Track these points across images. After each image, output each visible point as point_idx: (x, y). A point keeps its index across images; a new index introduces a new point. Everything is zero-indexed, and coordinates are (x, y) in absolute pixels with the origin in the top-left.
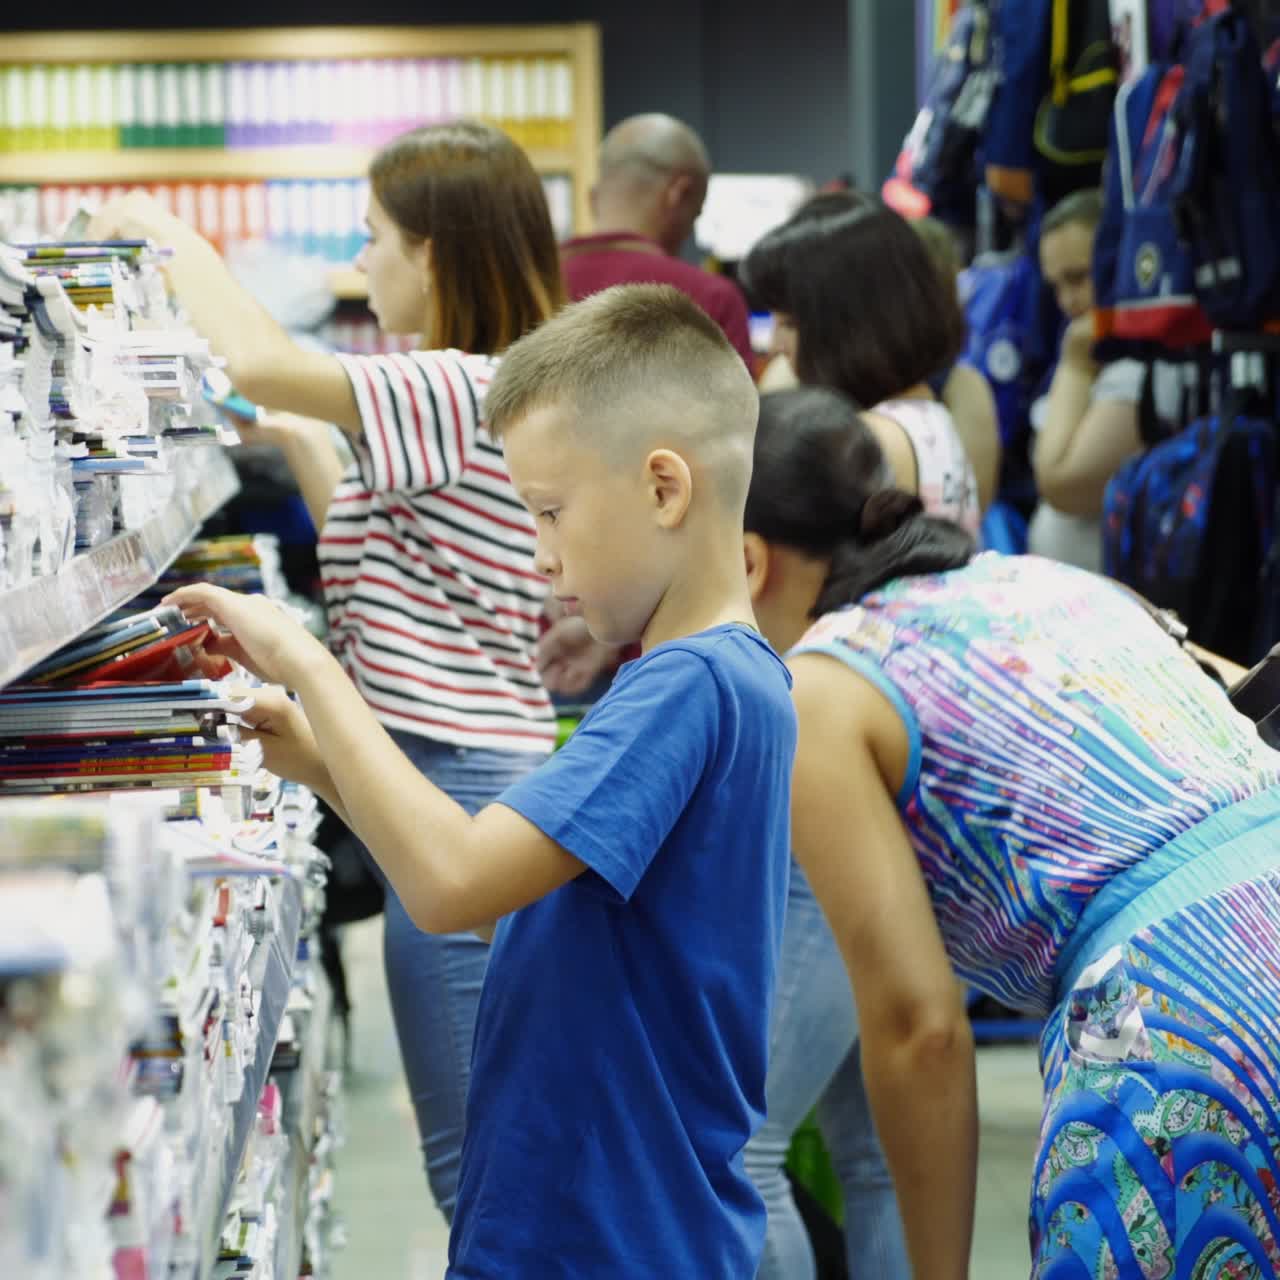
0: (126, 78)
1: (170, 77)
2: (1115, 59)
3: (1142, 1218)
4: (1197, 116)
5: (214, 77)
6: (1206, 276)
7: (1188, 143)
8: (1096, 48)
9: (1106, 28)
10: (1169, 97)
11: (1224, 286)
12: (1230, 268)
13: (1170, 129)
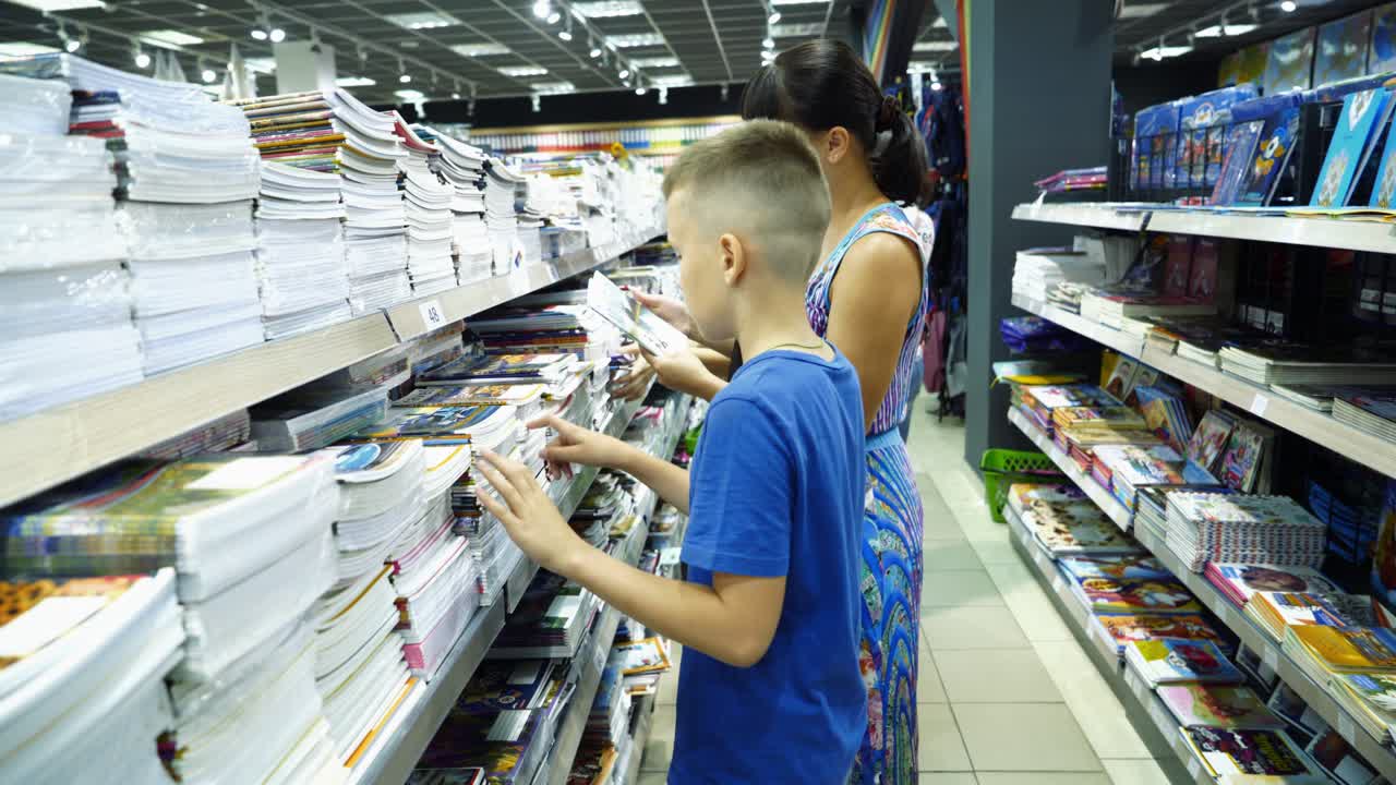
0: (683, 129)
1: (692, 129)
2: (914, 109)
3: (871, 589)
4: (937, 118)
5: (702, 129)
6: (939, 162)
7: (934, 126)
8: (909, 106)
9: (912, 101)
10: (929, 115)
11: (944, 165)
12: (946, 160)
13: (929, 123)
